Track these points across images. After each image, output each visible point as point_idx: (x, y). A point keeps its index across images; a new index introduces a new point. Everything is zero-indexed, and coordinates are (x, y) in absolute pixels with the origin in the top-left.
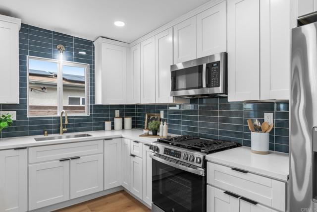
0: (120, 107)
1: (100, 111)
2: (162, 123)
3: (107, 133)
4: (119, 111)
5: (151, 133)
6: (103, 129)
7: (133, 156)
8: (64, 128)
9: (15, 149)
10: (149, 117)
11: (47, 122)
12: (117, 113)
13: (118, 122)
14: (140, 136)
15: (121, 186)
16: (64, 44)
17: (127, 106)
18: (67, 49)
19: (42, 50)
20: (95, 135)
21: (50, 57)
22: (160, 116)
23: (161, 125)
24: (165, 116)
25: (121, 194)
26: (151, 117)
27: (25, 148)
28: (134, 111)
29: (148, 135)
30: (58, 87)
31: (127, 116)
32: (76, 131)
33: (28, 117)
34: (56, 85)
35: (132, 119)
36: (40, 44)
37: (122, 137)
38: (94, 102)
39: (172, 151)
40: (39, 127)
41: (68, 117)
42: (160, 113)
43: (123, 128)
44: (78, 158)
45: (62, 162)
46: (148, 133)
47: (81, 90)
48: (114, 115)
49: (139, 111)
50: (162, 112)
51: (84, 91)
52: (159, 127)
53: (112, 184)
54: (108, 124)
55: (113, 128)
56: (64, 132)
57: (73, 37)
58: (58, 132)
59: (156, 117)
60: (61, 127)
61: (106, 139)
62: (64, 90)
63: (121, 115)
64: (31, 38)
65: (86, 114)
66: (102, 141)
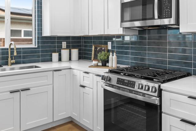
0: (66, 38)
1: (47, 43)
2: (111, 53)
3: (55, 65)
4: (65, 42)
5: (100, 64)
6: (51, 60)
7: (84, 87)
8: (12, 59)
10: (96, 48)
12: (64, 44)
13: (65, 53)
14: (89, 67)
15: (70, 117)
17: (74, 38)
20: (44, 66)
22: (107, 47)
23: (111, 56)
24: (113, 47)
25: (70, 125)
26: (98, 48)
28: (80, 42)
29: (97, 66)
30: (6, 20)
31: (74, 47)
32: (24, 63)
34: (4, 18)
35: (79, 51)
37: (70, 68)
38: (41, 33)
39: (125, 81)
41: (17, 49)
42: (107, 44)
43: (70, 59)
45: (12, 94)
46: (97, 64)
47: (28, 23)
48: (61, 47)
49: (85, 42)
50: (109, 44)
51: (32, 23)
52: (108, 57)
53: (61, 115)
54: (55, 56)
55: (60, 60)
56: (12, 64)
58: (7, 64)
59: (103, 48)
60: (9, 59)
61: (55, 71)
62: (12, 23)
63: (68, 47)
65: (33, 45)
66: (52, 72)
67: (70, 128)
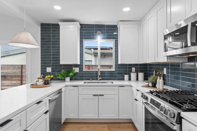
1: (122, 68)
3: (126, 82)
4: (134, 68)
5: (151, 85)
6: (123, 79)
7: (136, 100)
8: (100, 77)
9: (73, 86)
10: (156, 73)
11: (92, 74)
12: (134, 69)
13: (133, 75)
14: (142, 86)
16: (100, 30)
17: (141, 65)
18: (102, 33)
19: (90, 36)
20: (116, 83)
21: (93, 38)
22: (163, 72)
24: (167, 72)
26: (157, 73)
27: (77, 86)
28: (147, 68)
29: (148, 86)
31: (141, 71)
33: (84, 71)
34: (97, 54)
35: (145, 74)
36: (89, 33)
37: (131, 86)
38: (118, 62)
40: (89, 76)
41: (101, 71)
42: (163, 70)
43: (137, 79)
44: (103, 95)
46: (149, 85)
47: (110, 55)
48: (131, 71)
49: (150, 68)
50: (165, 69)
51: (112, 56)
52: (156, 81)
53: (124, 116)
54: (126, 77)
55: (130, 79)
56: (100, 80)
57: (105, 25)
58: (97, 79)
59: (160, 73)
60: (98, 77)
61: (120, 86)
63: (136, 71)
64: (85, 30)
65: (113, 69)
66: (118, 87)
67: (129, 127)
